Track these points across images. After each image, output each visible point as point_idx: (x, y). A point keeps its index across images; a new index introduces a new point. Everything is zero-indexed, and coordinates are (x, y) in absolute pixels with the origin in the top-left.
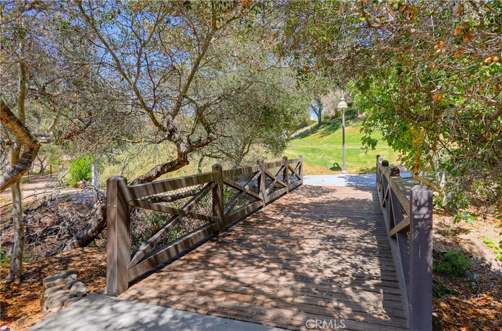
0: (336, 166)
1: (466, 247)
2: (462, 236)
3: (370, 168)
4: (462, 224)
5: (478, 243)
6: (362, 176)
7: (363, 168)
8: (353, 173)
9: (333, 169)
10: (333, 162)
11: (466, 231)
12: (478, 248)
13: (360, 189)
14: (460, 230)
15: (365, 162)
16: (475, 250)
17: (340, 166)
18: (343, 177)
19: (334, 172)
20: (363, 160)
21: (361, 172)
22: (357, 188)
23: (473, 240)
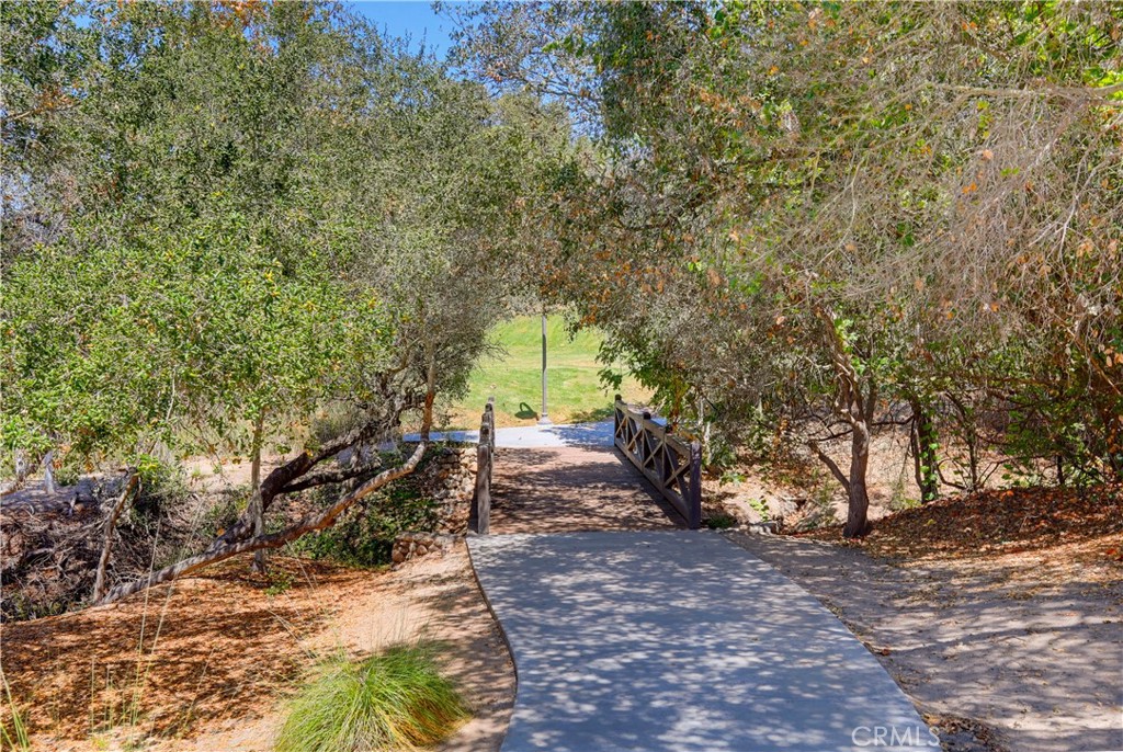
0: (525, 409)
1: (731, 512)
2: (728, 501)
3: (589, 411)
4: (729, 487)
5: (743, 507)
6: (580, 426)
7: (577, 412)
8: (562, 422)
9: (521, 415)
10: (516, 400)
11: (732, 496)
12: (743, 512)
13: (595, 450)
14: (726, 495)
15: (578, 400)
16: (740, 514)
17: (534, 410)
18: (549, 431)
19: (525, 421)
20: (573, 396)
21: (576, 420)
22: (587, 448)
23: (738, 505)
